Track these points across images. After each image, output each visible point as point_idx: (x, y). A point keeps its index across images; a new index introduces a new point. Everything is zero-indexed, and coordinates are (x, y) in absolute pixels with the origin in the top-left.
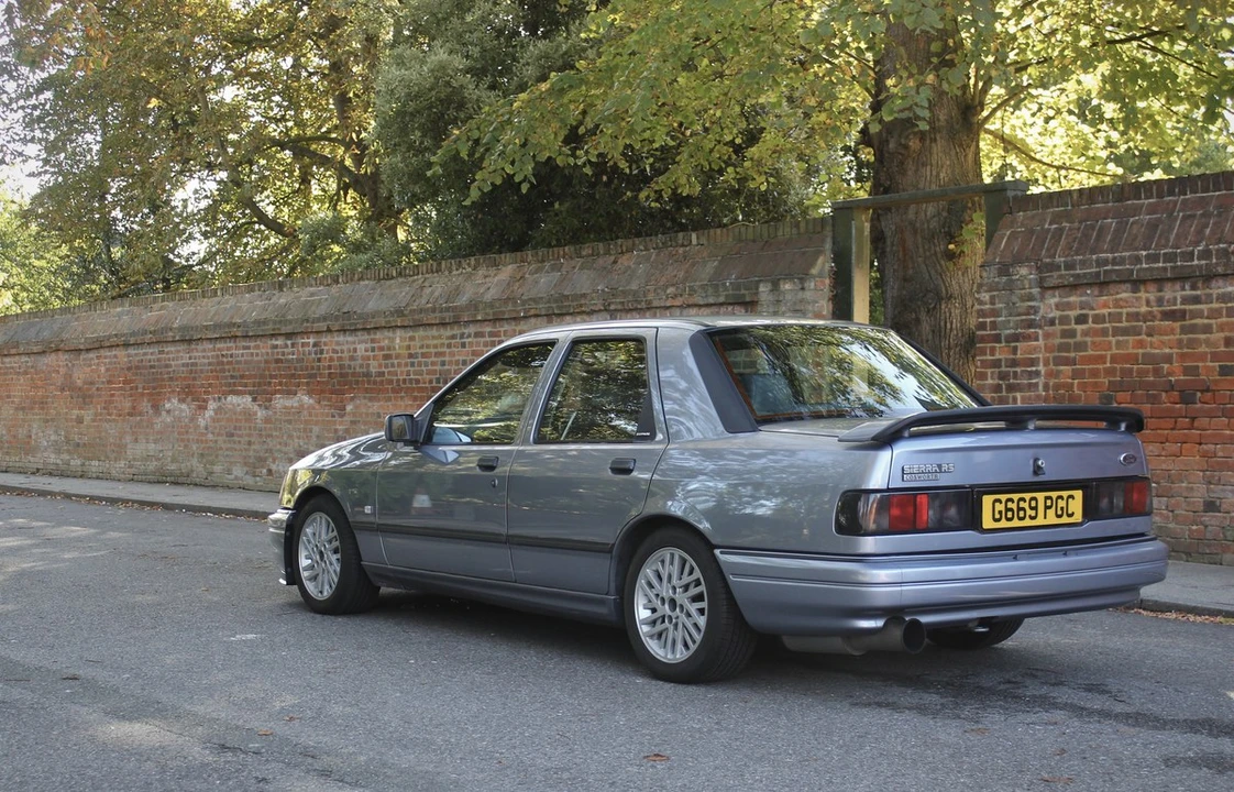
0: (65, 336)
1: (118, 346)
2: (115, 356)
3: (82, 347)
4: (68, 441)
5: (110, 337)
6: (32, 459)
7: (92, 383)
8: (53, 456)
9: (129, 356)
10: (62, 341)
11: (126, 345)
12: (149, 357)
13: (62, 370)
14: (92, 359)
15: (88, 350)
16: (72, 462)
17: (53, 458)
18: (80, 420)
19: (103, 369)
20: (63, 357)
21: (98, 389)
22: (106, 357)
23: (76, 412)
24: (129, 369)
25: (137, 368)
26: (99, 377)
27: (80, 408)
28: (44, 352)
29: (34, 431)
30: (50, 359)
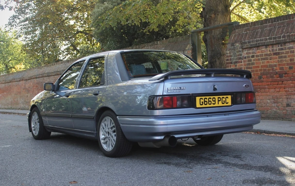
0: (24, 76)
1: (35, 78)
2: (34, 81)
3: (27, 79)
4: (25, 101)
5: (33, 76)
6: (18, 106)
7: (30, 87)
8: (22, 105)
9: (37, 80)
10: (23, 78)
11: (36, 78)
12: (41, 80)
13: (24, 85)
14: (29, 82)
15: (29, 80)
16: (26, 106)
17: (22, 106)
18: (27, 96)
19: (32, 84)
20: (24, 81)
21: (31, 89)
22: (32, 81)
23: (26, 94)
24: (37, 83)
25: (39, 83)
26: (31, 86)
27: (27, 94)
28: (20, 81)
29: (18, 99)
30: (21, 82)
